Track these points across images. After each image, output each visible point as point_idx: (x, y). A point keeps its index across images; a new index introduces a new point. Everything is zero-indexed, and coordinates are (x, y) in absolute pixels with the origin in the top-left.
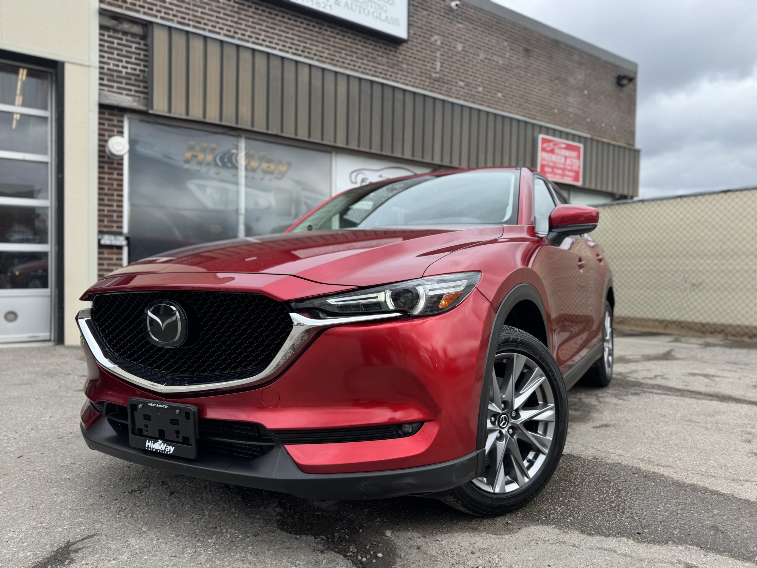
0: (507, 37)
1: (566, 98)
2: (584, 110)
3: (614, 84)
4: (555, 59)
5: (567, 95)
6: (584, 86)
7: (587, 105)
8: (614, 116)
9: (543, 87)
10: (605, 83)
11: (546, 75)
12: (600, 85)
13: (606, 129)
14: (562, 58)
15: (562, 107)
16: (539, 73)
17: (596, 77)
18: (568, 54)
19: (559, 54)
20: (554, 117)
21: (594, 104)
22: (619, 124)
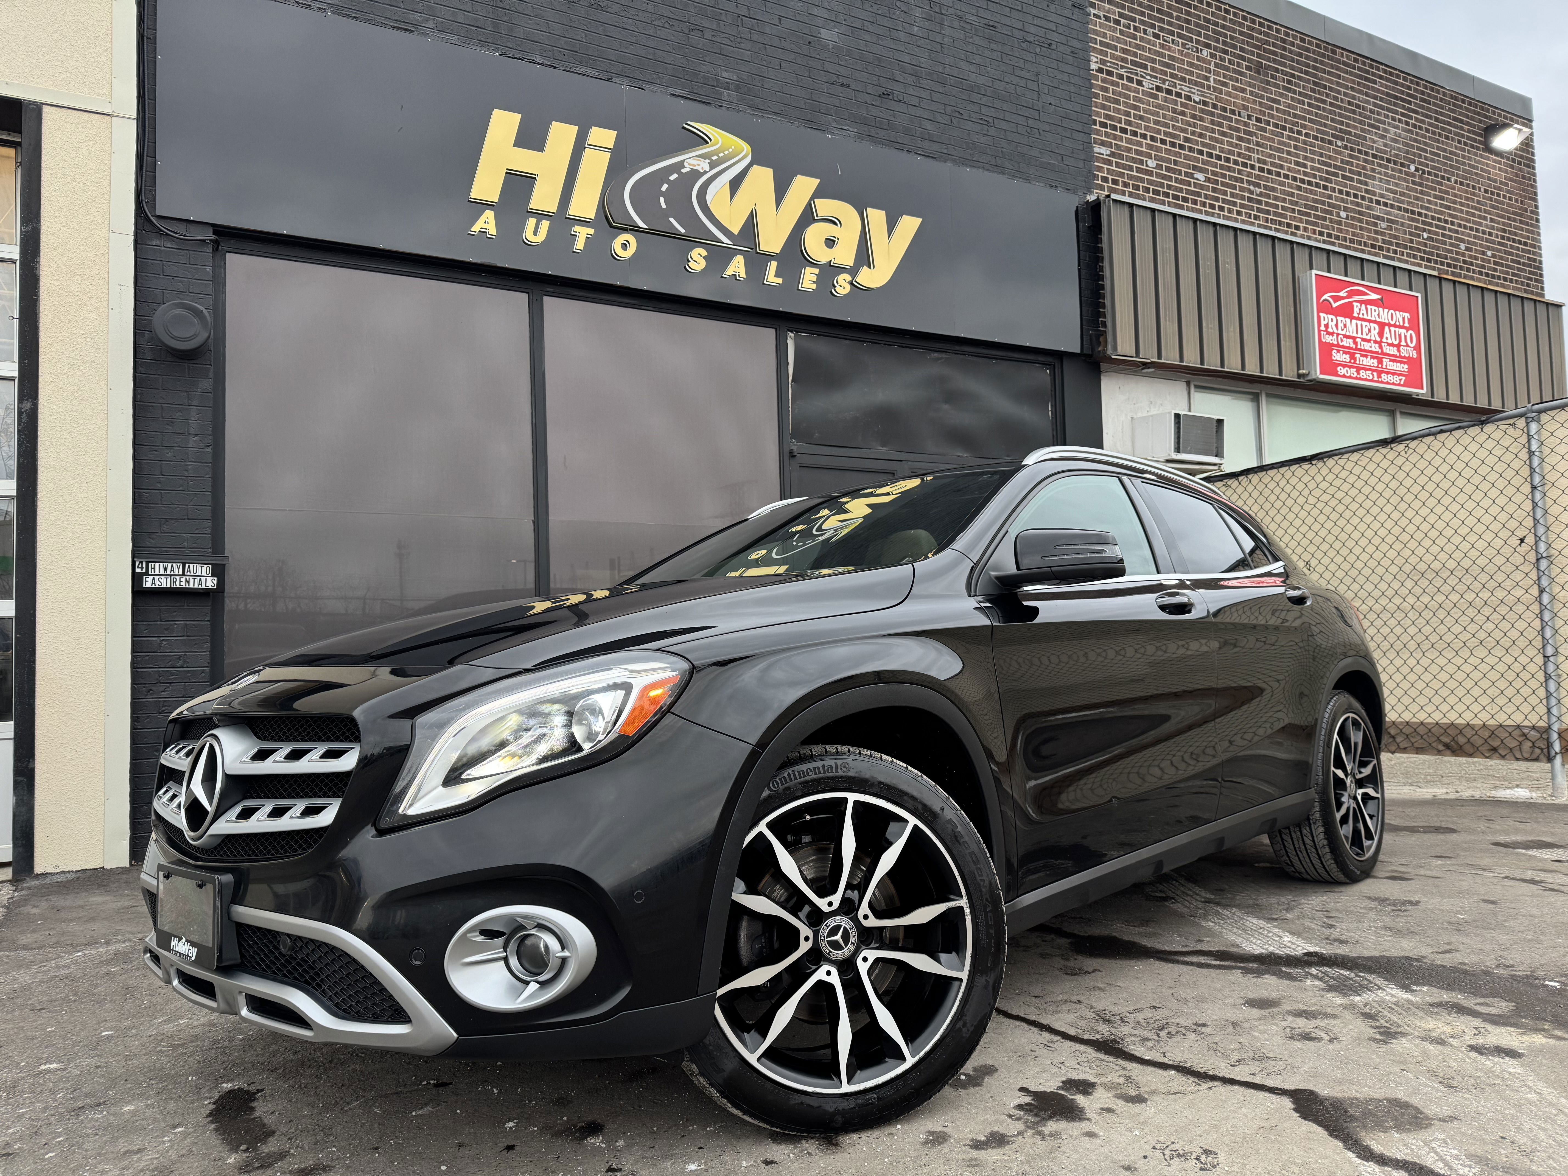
0: (1207, 37)
1: (1366, 184)
2: (1413, 212)
3: (1478, 148)
4: (1331, 89)
5: (1365, 176)
6: (1407, 152)
7: (1417, 199)
8: (1487, 226)
9: (1306, 158)
10: (1456, 147)
11: (1312, 129)
12: (1445, 150)
13: (1470, 257)
14: (1347, 87)
15: (1358, 204)
16: (1296, 124)
17: (1434, 133)
18: (1360, 77)
19: (1339, 77)
20: (1340, 230)
21: (1435, 197)
22: (1500, 244)
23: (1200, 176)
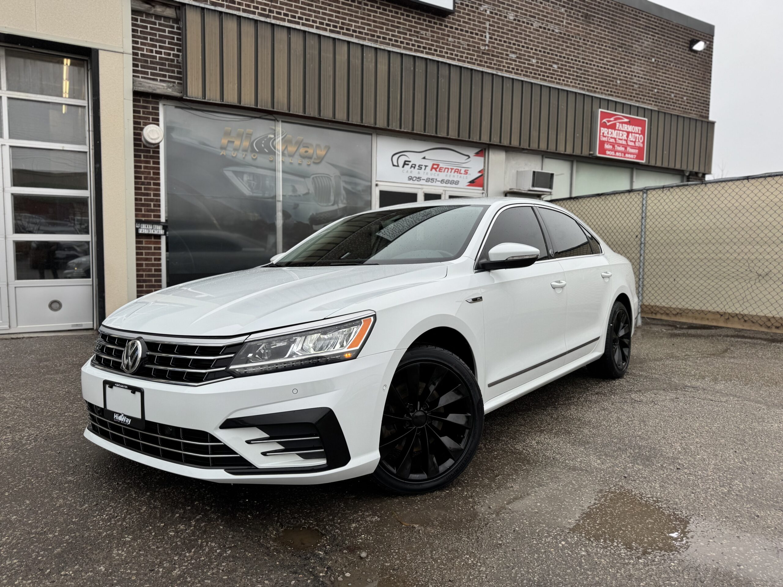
0: (564, 2)
1: (631, 68)
2: (651, 80)
3: (686, 50)
4: (619, 24)
5: (631, 64)
6: (652, 53)
7: (653, 74)
8: (686, 86)
9: (604, 57)
10: (676, 50)
11: (608, 43)
12: (670, 51)
13: (676, 100)
14: (626, 23)
15: (626, 77)
16: (600, 41)
17: (665, 43)
18: (633, 18)
19: (623, 18)
20: (616, 89)
21: (663, 73)
22: (691, 94)
23: (555, 66)
